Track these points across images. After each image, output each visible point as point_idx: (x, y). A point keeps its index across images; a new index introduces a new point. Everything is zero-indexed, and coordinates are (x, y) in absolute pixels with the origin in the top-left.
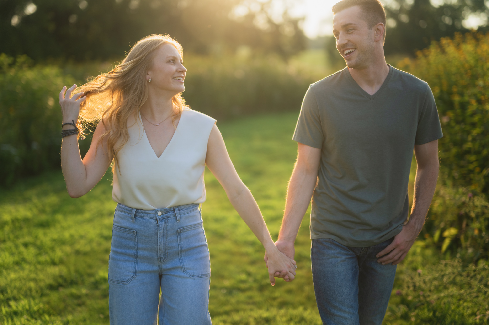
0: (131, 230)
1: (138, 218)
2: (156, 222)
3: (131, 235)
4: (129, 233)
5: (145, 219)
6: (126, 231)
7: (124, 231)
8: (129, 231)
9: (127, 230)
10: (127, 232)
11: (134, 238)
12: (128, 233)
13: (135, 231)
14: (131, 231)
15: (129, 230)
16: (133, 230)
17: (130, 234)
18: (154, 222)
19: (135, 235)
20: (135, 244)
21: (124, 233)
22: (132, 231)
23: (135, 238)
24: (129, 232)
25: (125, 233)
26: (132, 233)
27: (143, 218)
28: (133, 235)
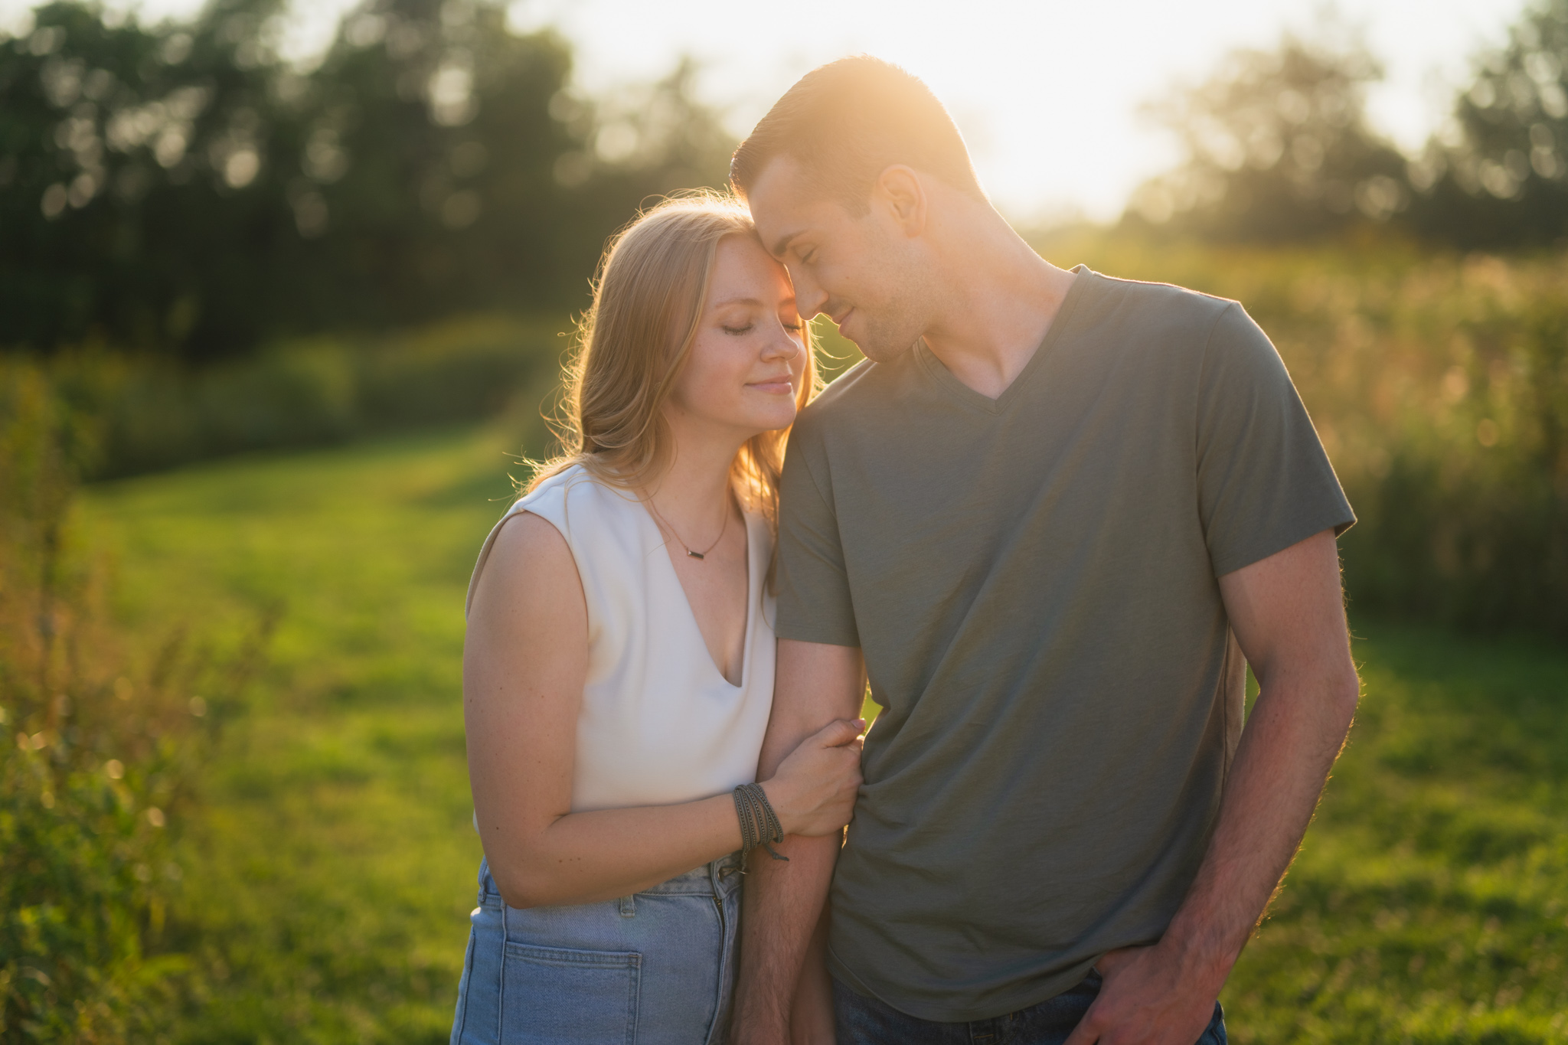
0: (621, 951)
1: (646, 901)
2: (712, 907)
3: (617, 972)
4: (609, 966)
5: (673, 902)
6: (593, 962)
7: (586, 962)
8: (609, 959)
9: (599, 956)
10: (600, 962)
11: (630, 985)
12: (605, 965)
13: (640, 955)
14: (618, 957)
15: (610, 953)
16: (627, 954)
17: (613, 969)
18: (706, 910)
19: (636, 969)
20: (632, 1007)
21: (584, 968)
22: (625, 957)
23: (633, 983)
24: (607, 963)
25: (589, 968)
26: (622, 963)
27: (664, 900)
28: (627, 972)
